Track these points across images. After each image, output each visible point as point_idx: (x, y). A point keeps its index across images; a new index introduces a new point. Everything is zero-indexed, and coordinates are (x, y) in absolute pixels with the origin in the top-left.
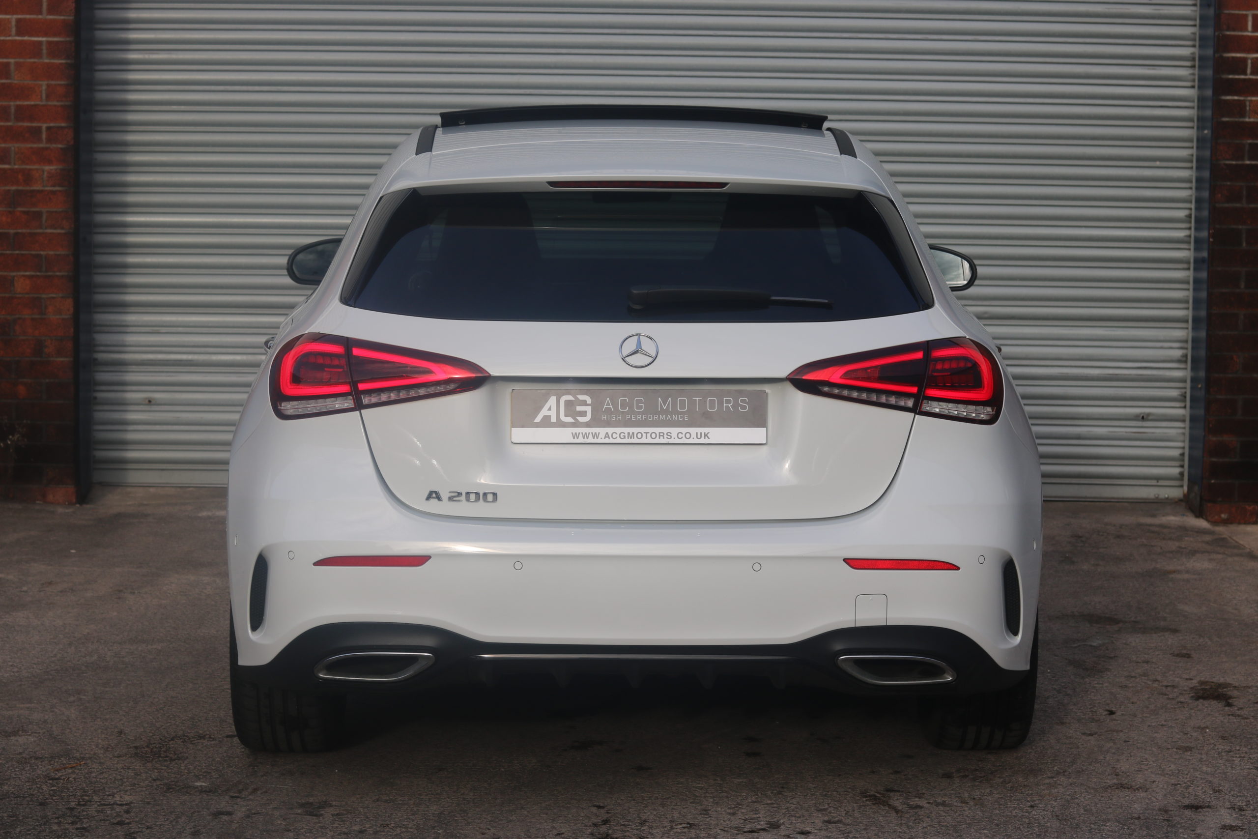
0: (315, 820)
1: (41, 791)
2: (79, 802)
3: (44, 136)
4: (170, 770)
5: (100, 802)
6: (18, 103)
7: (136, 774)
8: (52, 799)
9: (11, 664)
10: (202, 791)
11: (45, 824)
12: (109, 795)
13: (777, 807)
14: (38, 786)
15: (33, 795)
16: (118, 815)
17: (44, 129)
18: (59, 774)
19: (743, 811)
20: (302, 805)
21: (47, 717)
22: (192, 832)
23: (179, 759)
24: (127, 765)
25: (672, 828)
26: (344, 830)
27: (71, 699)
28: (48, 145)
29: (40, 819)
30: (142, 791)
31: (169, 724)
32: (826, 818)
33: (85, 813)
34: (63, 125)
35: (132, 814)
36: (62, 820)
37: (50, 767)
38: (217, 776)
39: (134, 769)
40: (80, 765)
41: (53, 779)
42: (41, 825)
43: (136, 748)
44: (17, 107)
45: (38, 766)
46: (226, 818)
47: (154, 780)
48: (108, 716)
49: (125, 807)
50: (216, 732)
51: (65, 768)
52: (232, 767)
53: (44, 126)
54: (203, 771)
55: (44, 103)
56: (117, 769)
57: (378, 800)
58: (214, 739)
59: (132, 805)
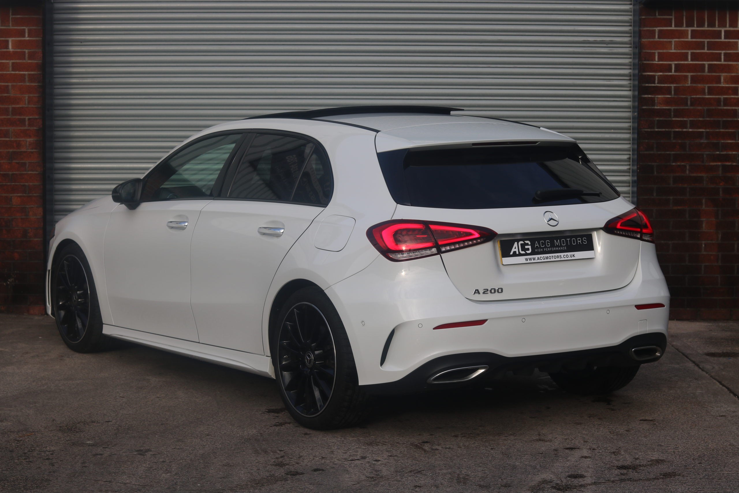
0: (142, 457)
1: (11, 446)
2: (29, 450)
3: (27, 123)
4: (75, 437)
5: (39, 450)
6: (13, 106)
7: (59, 438)
8: (16, 449)
9: (3, 390)
10: (89, 445)
11: (11, 460)
12: (44, 447)
13: (367, 450)
14: (10, 444)
15: (7, 447)
16: (47, 455)
17: (27, 119)
18: (21, 439)
19: (350, 452)
20: (137, 451)
21: (18, 414)
22: (82, 463)
23: (81, 431)
24: (55, 434)
25: (314, 459)
26: (155, 461)
27: (31, 406)
28: (29, 128)
29: (9, 457)
30: (60, 445)
31: (78, 416)
32: (390, 454)
33: (31, 455)
34: (37, 117)
35: (54, 455)
36: (20, 458)
37: (17, 436)
38: (98, 439)
39: (58, 436)
40: (32, 435)
41: (18, 441)
42: (9, 460)
43: (60, 427)
44: (13, 108)
45: (11, 435)
46: (99, 456)
47: (67, 441)
48: (48, 413)
49: (51, 452)
50: (100, 420)
51: (24, 436)
52: (106, 435)
53: (27, 118)
54: (92, 437)
55: (26, 106)
56: (50, 436)
57: (174, 449)
58: (99, 423)
59: (55, 451)
